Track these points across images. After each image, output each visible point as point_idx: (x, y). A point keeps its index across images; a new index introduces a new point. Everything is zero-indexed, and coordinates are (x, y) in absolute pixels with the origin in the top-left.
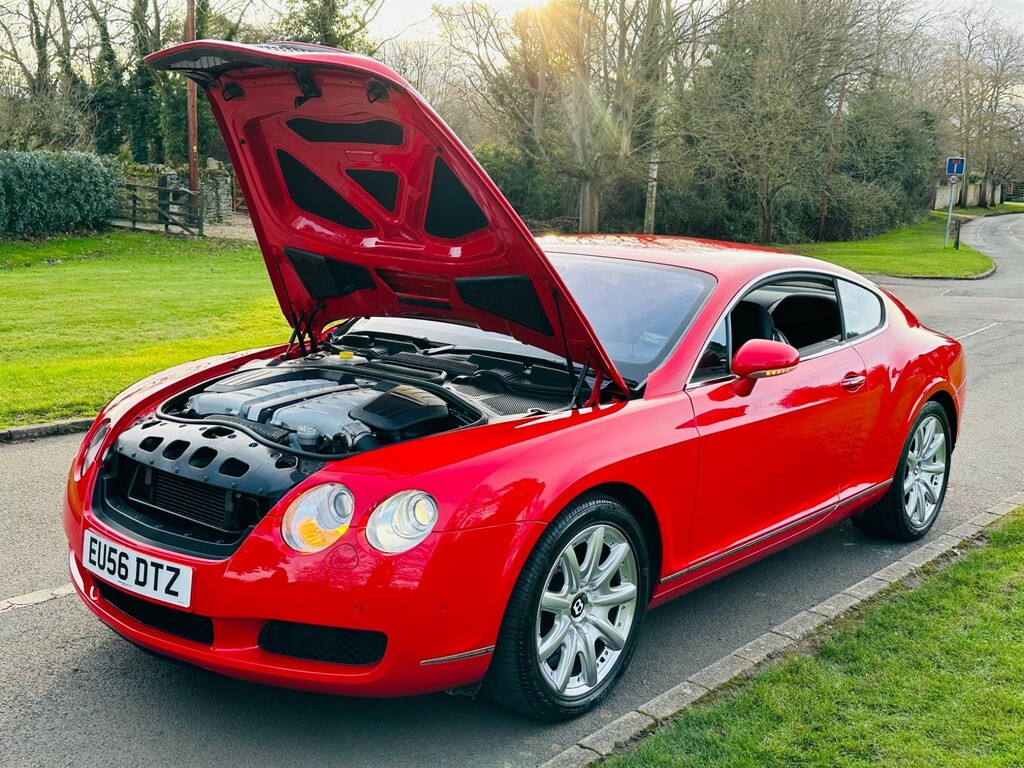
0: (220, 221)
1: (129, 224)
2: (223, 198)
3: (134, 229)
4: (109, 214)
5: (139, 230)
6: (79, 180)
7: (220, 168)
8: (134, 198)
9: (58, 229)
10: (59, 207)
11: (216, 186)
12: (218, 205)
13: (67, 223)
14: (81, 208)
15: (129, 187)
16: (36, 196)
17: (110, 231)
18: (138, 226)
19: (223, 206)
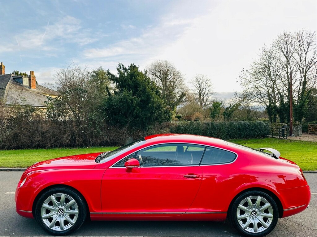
0: (298, 136)
1: (271, 136)
2: (299, 130)
3: (272, 137)
4: (265, 134)
5: (273, 138)
6: (257, 127)
7: (299, 123)
8: (273, 130)
9: (252, 137)
10: (252, 132)
11: (298, 128)
12: (298, 132)
13: (254, 136)
14: (257, 133)
15: (271, 128)
16: (246, 130)
17: (266, 138)
18: (274, 136)
19: (299, 132)
